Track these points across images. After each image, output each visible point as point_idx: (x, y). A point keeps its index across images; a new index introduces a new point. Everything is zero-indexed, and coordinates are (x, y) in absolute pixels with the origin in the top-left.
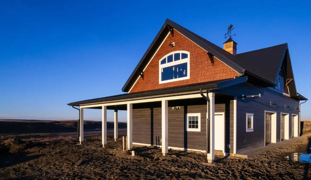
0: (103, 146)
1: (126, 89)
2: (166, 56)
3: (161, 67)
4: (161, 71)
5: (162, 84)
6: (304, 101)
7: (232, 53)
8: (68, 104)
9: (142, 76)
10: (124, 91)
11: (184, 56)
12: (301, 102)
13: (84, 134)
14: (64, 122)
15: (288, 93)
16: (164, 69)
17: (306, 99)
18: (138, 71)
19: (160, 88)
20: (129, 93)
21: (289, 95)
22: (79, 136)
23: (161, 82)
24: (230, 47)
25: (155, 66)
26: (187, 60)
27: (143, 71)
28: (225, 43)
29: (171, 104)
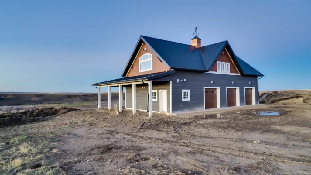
0: (109, 110)
2: (143, 56)
3: (141, 62)
5: (141, 73)
6: (261, 77)
7: (196, 46)
8: (92, 85)
9: (132, 67)
10: (123, 76)
12: (259, 77)
13: (101, 104)
15: (238, 73)
17: (262, 76)
18: (130, 65)
19: (140, 75)
20: (126, 77)
21: (239, 74)
22: (98, 104)
23: (140, 71)
24: (194, 42)
25: (138, 61)
26: (150, 59)
27: (132, 64)
28: (192, 40)
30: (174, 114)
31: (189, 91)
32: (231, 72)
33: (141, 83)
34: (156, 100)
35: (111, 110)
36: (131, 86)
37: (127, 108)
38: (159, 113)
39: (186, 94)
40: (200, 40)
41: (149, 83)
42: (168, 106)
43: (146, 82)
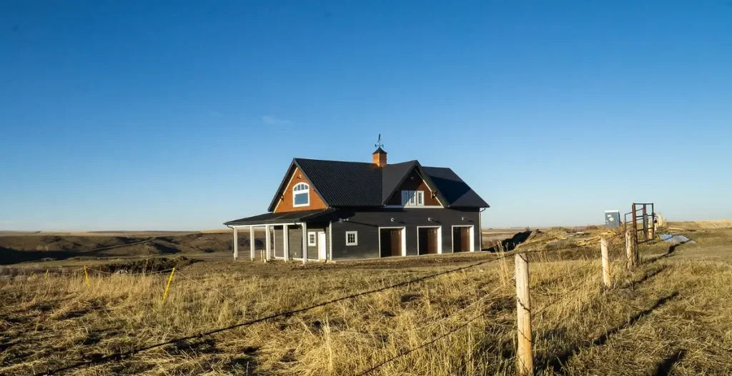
0: (251, 259)
1: (272, 208)
2: (297, 185)
3: (295, 193)
4: (294, 197)
5: (295, 208)
6: (486, 208)
7: (378, 165)
8: (224, 224)
9: (283, 199)
10: (270, 210)
11: (307, 187)
12: (481, 209)
14: (215, 234)
15: (440, 205)
16: (297, 195)
17: (489, 206)
18: (279, 195)
19: (294, 210)
20: (274, 212)
21: (442, 207)
22: (233, 252)
23: (295, 206)
24: (376, 159)
25: (290, 192)
26: (307, 191)
27: (283, 195)
28: (373, 154)
29: (290, 227)
30: (334, 262)
31: (356, 233)
32: (425, 204)
33: (293, 224)
34: (314, 245)
35: (254, 260)
36: (281, 228)
37: (276, 258)
38: (318, 261)
39: (352, 237)
40: (386, 153)
41: (304, 225)
42: (327, 252)
43: (298, 224)
